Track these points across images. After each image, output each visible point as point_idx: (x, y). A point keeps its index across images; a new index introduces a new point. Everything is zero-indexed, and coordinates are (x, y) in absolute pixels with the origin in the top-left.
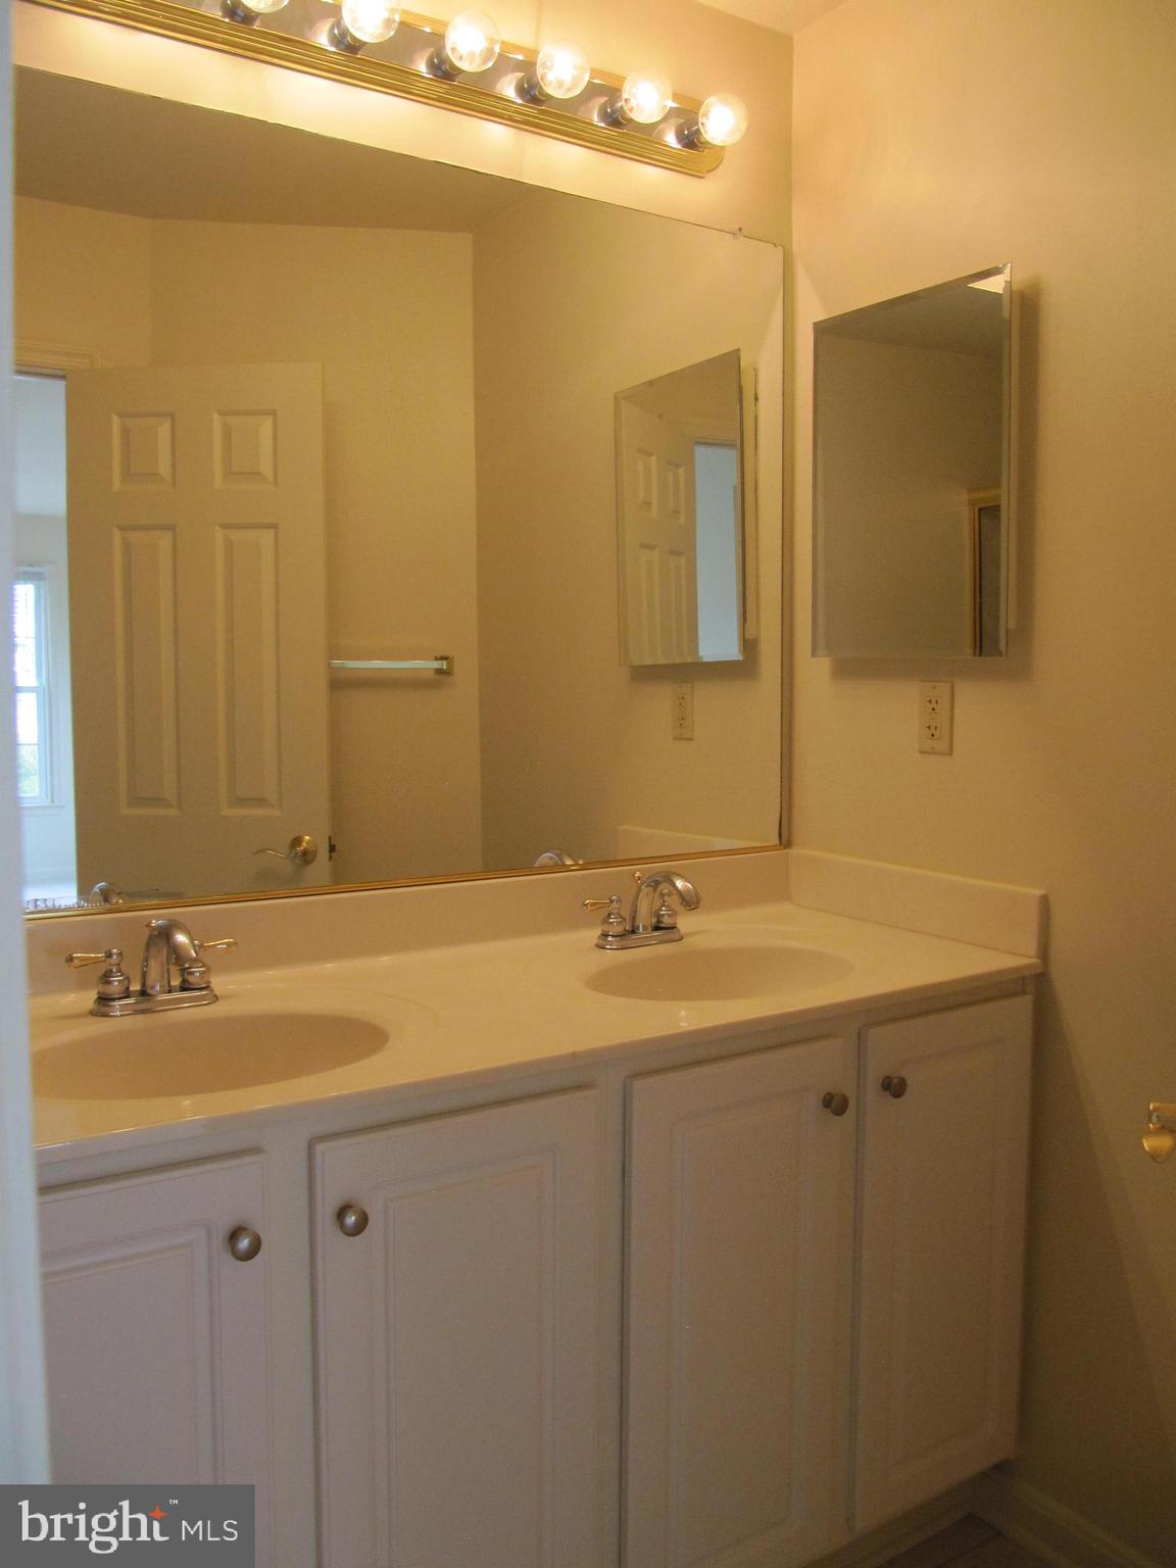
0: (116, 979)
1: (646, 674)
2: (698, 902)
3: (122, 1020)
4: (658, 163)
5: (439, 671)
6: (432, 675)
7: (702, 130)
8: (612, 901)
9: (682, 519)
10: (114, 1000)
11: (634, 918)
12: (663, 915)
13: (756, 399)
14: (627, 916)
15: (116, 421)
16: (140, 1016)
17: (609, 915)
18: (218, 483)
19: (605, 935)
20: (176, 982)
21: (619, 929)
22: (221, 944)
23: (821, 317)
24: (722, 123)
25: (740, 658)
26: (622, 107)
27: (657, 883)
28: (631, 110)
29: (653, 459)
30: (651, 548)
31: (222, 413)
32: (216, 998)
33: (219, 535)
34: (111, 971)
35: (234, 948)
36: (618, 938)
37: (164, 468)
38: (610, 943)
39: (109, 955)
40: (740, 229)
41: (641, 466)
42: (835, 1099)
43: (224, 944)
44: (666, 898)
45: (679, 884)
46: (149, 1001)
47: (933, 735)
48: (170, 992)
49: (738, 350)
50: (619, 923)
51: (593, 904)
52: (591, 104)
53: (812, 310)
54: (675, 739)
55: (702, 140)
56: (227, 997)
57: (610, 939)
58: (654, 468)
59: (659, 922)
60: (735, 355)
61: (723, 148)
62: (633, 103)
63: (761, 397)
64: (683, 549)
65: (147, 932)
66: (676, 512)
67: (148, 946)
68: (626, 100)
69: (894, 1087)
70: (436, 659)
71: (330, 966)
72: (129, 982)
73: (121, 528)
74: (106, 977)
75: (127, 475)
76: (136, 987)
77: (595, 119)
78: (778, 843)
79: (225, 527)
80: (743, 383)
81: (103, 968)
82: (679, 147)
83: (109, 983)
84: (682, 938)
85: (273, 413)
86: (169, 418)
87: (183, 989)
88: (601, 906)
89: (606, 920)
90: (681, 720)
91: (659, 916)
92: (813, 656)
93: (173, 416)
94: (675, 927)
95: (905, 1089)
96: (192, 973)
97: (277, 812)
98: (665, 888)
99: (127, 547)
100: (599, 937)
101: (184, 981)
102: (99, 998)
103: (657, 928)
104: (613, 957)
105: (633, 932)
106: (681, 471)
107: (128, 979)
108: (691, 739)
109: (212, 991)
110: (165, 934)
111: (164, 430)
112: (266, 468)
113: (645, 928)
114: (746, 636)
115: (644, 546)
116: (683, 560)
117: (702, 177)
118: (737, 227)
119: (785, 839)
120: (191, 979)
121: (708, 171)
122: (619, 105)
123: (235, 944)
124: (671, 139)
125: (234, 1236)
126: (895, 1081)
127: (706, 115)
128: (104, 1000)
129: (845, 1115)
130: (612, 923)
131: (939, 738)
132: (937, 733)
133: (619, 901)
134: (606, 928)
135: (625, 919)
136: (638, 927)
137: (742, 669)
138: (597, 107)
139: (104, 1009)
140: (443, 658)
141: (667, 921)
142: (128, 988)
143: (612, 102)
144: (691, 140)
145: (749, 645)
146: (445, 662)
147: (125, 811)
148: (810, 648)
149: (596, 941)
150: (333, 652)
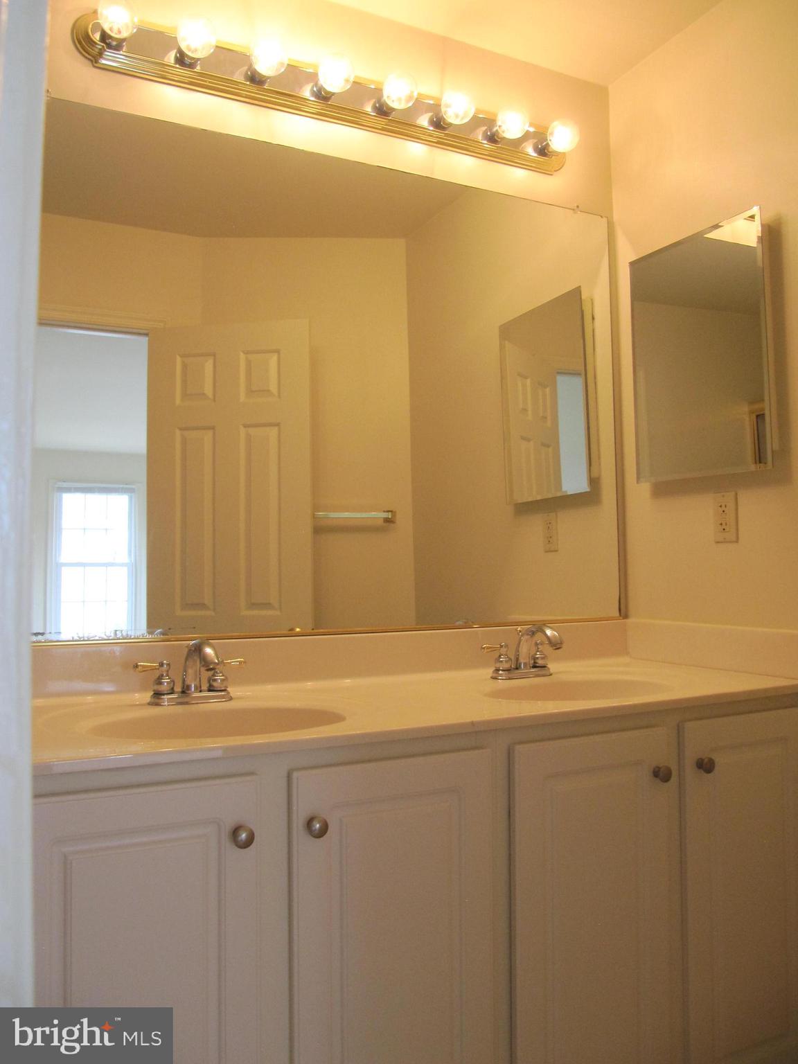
0: (166, 680)
1: (526, 509)
2: (561, 643)
3: (168, 707)
4: (522, 166)
5: (387, 520)
6: (380, 522)
7: (550, 144)
8: (502, 646)
9: (549, 424)
10: (164, 694)
11: (517, 659)
12: (537, 658)
13: (593, 318)
14: (513, 658)
15: (179, 359)
16: (180, 706)
17: (500, 656)
18: (242, 398)
19: (497, 670)
20: (205, 687)
21: (506, 666)
22: (234, 662)
23: (634, 258)
24: (563, 138)
25: (588, 490)
26: (497, 130)
27: (533, 633)
28: (503, 132)
29: (528, 381)
30: (529, 440)
31: (246, 353)
32: (231, 699)
33: (243, 431)
34: (162, 675)
35: (244, 665)
36: (507, 672)
37: (208, 390)
38: (501, 675)
39: (161, 665)
40: (578, 207)
41: (520, 384)
42: (662, 770)
43: (237, 661)
44: (540, 647)
45: (549, 632)
46: (187, 696)
47: (724, 529)
48: (201, 691)
49: (580, 287)
50: (506, 662)
51: (488, 648)
52: (478, 131)
53: (627, 254)
54: (546, 552)
55: (550, 150)
56: (239, 698)
57: (501, 672)
58: (529, 389)
59: (535, 663)
60: (577, 291)
61: (564, 153)
62: (504, 128)
63: (595, 317)
64: (551, 442)
65: (187, 650)
66: (545, 418)
67: (187, 659)
68: (500, 126)
69: (705, 766)
70: (384, 512)
71: (309, 684)
72: (174, 684)
73: (180, 429)
74: (159, 681)
75: (185, 395)
76: (178, 689)
77: (480, 138)
78: (618, 614)
79: (246, 426)
80: (584, 308)
81: (157, 674)
82: (536, 155)
83: (161, 683)
84: (551, 675)
85: (278, 352)
86: (213, 357)
87: (210, 690)
88: (494, 650)
89: (498, 660)
90: (549, 539)
91: (535, 659)
92: (638, 482)
93: (214, 355)
94: (545, 667)
95: (714, 767)
96: (215, 680)
97: (278, 613)
98: (539, 637)
99: (184, 442)
100: (493, 672)
101: (211, 686)
102: (154, 694)
103: (534, 667)
104: (502, 684)
105: (517, 669)
106: (548, 390)
107: (173, 681)
108: (557, 551)
109: (228, 693)
110: (198, 649)
111: (209, 366)
112: (273, 387)
113: (525, 664)
114: (592, 476)
115: (523, 438)
116: (550, 449)
117: (551, 175)
118: (576, 205)
119: (623, 612)
120: (215, 684)
121: (555, 171)
122: (495, 129)
123: (245, 662)
124: (530, 150)
125: (235, 832)
126: (706, 760)
127: (552, 134)
128: (158, 694)
129: (669, 782)
130: (501, 661)
131: (728, 531)
132: (727, 529)
133: (507, 646)
134: (498, 665)
135: (511, 659)
136: (520, 664)
137: (589, 498)
138: (481, 133)
139: (157, 701)
140: (388, 511)
141: (540, 662)
142: (173, 689)
143: (490, 129)
144: (543, 151)
145: (594, 482)
146: (390, 513)
147: (179, 613)
148: (635, 476)
149: (491, 675)
150: (316, 507)
